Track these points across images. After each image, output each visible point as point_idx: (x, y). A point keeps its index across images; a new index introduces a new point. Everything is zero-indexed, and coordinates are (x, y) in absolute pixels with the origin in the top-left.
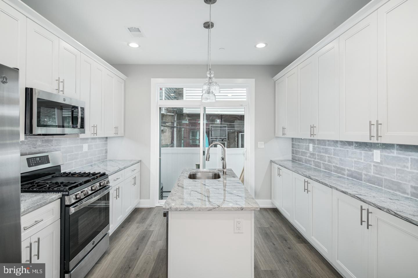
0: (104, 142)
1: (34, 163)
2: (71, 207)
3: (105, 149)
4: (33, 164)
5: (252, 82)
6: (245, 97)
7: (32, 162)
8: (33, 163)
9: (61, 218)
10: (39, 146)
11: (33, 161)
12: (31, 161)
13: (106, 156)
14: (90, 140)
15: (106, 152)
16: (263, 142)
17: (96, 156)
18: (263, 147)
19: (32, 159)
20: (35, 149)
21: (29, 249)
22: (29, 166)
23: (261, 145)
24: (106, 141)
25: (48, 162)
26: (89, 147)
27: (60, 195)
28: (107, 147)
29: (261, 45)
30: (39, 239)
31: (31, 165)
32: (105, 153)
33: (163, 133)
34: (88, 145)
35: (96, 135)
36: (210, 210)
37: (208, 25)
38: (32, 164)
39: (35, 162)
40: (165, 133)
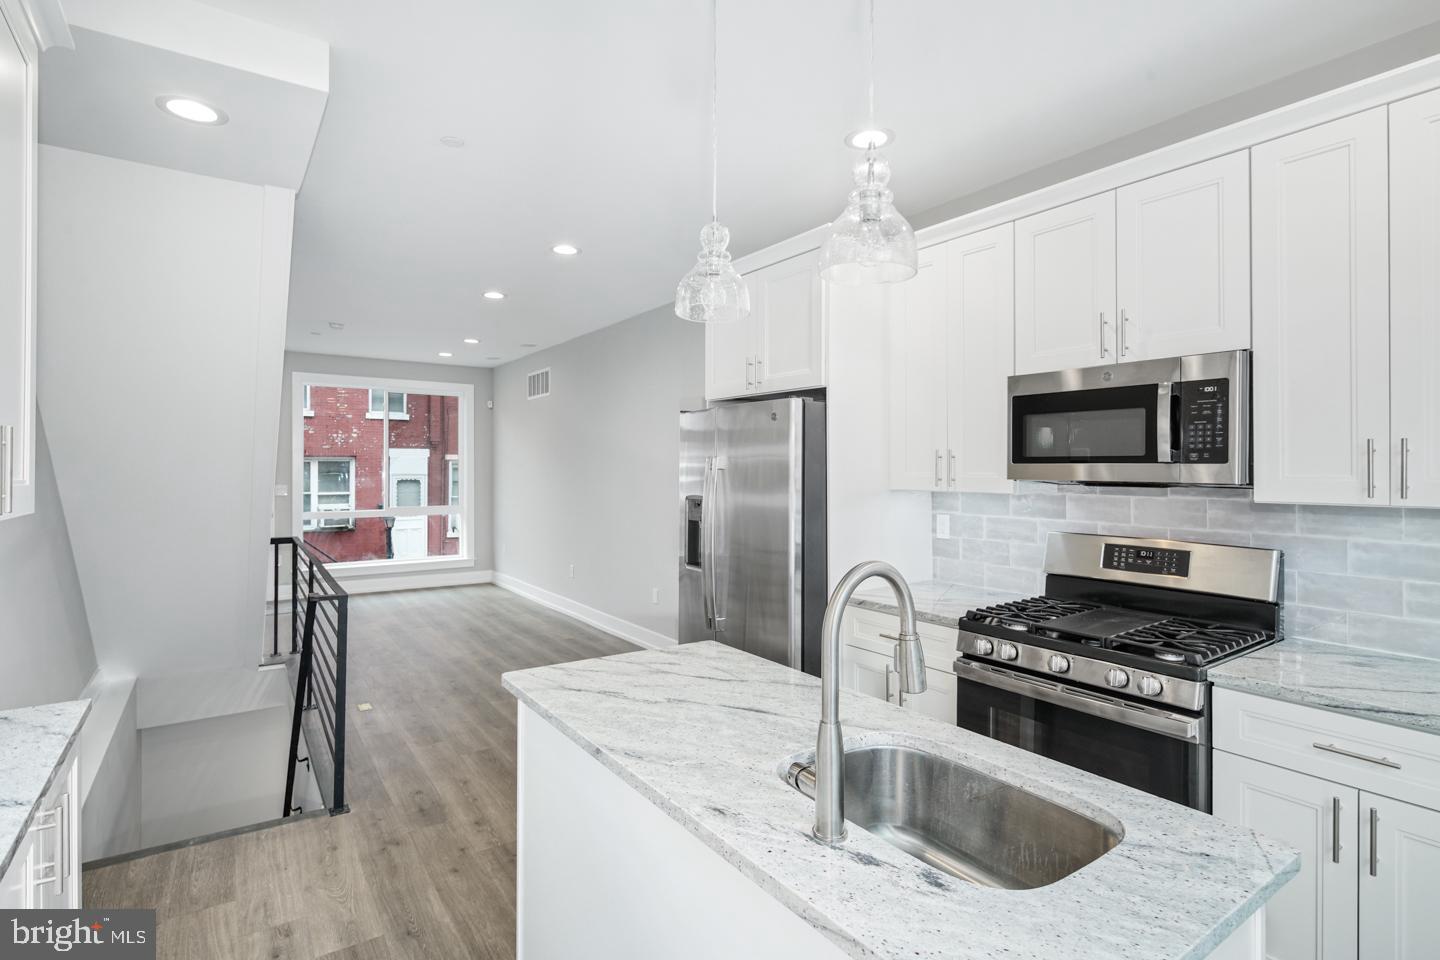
1: (1127, 563)
4: (1122, 564)
7: (1120, 557)
8: (1123, 560)
11: (1123, 555)
12: (1116, 554)
19: (1124, 549)
22: (1108, 564)
25: (1178, 574)
31: (1115, 564)
38: (1119, 561)
39: (1130, 560)
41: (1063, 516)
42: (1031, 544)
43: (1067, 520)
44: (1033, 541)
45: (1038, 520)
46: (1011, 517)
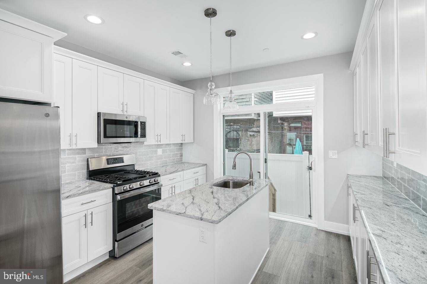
0: (179, 147)
1: (112, 162)
2: (118, 195)
3: (180, 153)
5: (319, 77)
6: (314, 96)
9: (113, 202)
10: (120, 150)
12: (110, 161)
13: (182, 159)
14: (164, 146)
15: (182, 156)
16: (336, 152)
17: (171, 159)
18: (337, 157)
19: (111, 159)
20: (117, 152)
21: (85, 217)
22: (108, 164)
23: (333, 155)
24: (182, 146)
25: (123, 162)
26: (163, 152)
27: (112, 185)
28: (182, 151)
29: (309, 36)
30: (92, 212)
32: (180, 156)
33: (255, 138)
34: (162, 150)
35: (160, 142)
36: (178, 214)
37: (230, 34)
38: (110, 163)
40: (256, 138)
41: (85, 154)
42: (75, 164)
43: (86, 155)
44: (75, 163)
45: (77, 156)
46: (66, 156)
